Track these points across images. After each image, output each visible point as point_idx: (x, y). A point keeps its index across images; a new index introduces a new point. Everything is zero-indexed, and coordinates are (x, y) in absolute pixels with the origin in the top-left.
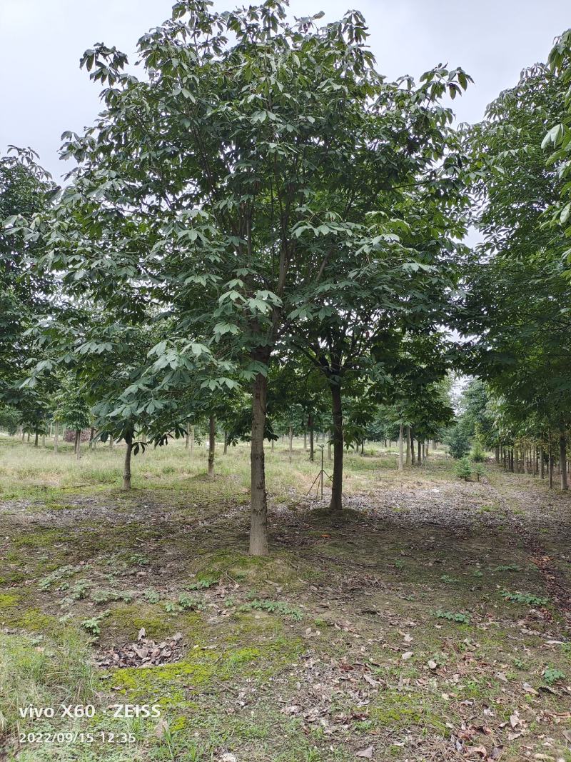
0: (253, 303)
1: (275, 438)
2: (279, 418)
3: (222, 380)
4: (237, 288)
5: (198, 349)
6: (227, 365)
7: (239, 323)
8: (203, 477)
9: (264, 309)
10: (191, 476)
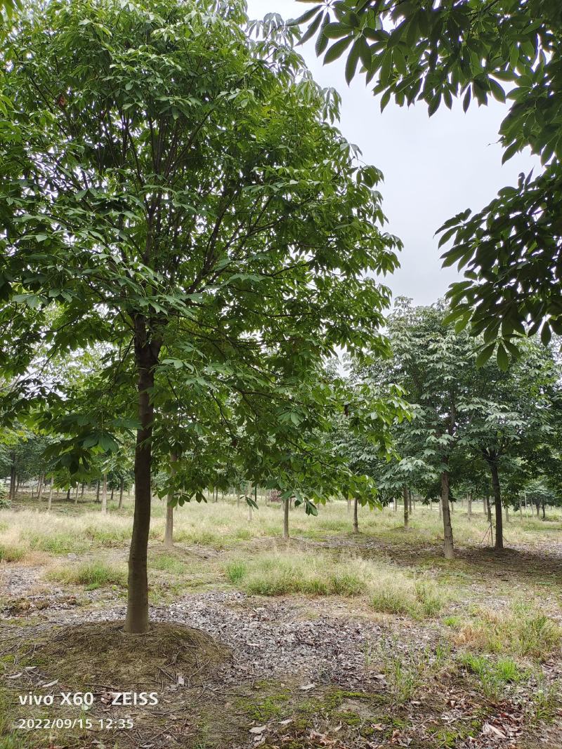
0: (441, 441)
1: (455, 500)
2: (456, 487)
3: (430, 474)
4: (433, 434)
5: (420, 462)
6: (431, 468)
7: (434, 449)
8: (402, 529)
9: (445, 443)
10: (389, 529)
